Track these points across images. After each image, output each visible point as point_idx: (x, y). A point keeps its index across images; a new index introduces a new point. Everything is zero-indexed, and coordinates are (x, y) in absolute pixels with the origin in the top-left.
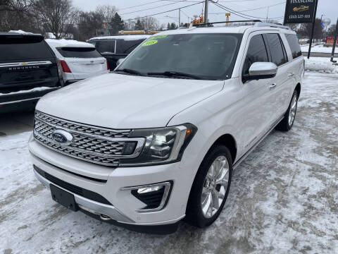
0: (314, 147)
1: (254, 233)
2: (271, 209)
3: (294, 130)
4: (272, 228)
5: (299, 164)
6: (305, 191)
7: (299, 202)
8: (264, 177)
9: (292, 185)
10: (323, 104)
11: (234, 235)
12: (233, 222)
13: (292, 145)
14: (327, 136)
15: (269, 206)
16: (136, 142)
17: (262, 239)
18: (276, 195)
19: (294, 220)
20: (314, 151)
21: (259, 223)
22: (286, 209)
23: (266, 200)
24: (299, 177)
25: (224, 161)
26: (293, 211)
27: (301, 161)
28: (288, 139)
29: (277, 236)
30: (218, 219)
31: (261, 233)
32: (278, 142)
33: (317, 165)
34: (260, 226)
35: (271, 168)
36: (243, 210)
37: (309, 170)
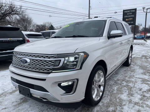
0: (142, 72)
1: (118, 108)
2: (126, 98)
3: (132, 66)
4: (127, 105)
5: (136, 79)
6: (141, 90)
7: (138, 94)
8: (121, 84)
9: (134, 87)
10: (143, 56)
11: (109, 109)
12: (108, 104)
13: (132, 72)
14: (147, 68)
15: (125, 96)
16: (60, 60)
17: (123, 111)
18: (127, 91)
19: (137, 102)
20: (142, 73)
21: (121, 104)
22: (132, 97)
23: (123, 94)
24: (137, 84)
25: (102, 74)
26: (136, 98)
27: (137, 78)
28: (129, 69)
29: (130, 109)
30: (100, 102)
31: (122, 108)
32: (125, 71)
33: (145, 79)
34: (121, 105)
35: (123, 80)
36: (112, 98)
37: (141, 81)
